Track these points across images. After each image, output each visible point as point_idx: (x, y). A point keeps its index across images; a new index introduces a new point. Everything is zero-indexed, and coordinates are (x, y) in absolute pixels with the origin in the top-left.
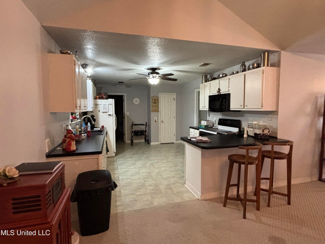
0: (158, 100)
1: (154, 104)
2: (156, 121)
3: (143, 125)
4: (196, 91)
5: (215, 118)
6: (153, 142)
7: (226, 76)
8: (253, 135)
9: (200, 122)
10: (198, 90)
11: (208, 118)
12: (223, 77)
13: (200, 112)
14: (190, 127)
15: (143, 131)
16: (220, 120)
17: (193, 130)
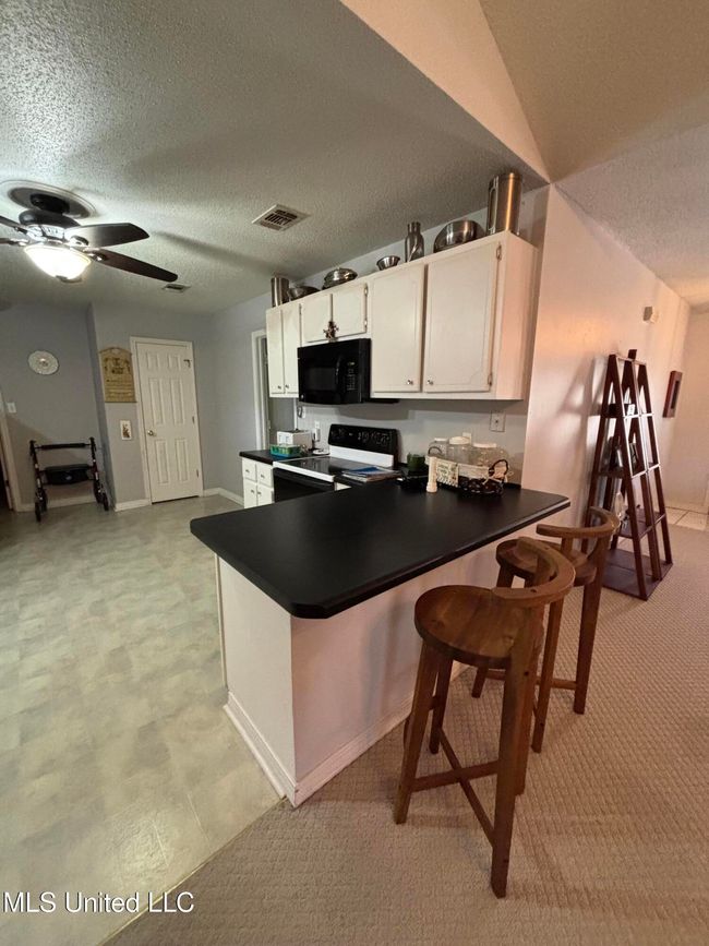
0: (128, 362)
1: (114, 377)
2: (126, 434)
3: (82, 446)
4: (254, 335)
5: (317, 422)
6: (120, 502)
7: (353, 276)
8: (455, 483)
9: (272, 438)
10: (260, 333)
11: (298, 423)
12: (342, 281)
13: (271, 405)
14: (243, 455)
15: (88, 467)
16: (334, 428)
17: (254, 462)
